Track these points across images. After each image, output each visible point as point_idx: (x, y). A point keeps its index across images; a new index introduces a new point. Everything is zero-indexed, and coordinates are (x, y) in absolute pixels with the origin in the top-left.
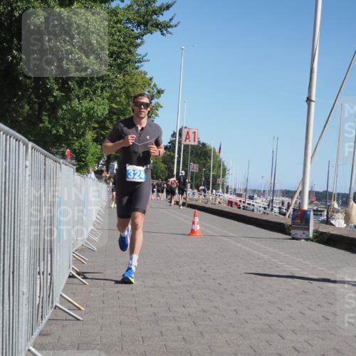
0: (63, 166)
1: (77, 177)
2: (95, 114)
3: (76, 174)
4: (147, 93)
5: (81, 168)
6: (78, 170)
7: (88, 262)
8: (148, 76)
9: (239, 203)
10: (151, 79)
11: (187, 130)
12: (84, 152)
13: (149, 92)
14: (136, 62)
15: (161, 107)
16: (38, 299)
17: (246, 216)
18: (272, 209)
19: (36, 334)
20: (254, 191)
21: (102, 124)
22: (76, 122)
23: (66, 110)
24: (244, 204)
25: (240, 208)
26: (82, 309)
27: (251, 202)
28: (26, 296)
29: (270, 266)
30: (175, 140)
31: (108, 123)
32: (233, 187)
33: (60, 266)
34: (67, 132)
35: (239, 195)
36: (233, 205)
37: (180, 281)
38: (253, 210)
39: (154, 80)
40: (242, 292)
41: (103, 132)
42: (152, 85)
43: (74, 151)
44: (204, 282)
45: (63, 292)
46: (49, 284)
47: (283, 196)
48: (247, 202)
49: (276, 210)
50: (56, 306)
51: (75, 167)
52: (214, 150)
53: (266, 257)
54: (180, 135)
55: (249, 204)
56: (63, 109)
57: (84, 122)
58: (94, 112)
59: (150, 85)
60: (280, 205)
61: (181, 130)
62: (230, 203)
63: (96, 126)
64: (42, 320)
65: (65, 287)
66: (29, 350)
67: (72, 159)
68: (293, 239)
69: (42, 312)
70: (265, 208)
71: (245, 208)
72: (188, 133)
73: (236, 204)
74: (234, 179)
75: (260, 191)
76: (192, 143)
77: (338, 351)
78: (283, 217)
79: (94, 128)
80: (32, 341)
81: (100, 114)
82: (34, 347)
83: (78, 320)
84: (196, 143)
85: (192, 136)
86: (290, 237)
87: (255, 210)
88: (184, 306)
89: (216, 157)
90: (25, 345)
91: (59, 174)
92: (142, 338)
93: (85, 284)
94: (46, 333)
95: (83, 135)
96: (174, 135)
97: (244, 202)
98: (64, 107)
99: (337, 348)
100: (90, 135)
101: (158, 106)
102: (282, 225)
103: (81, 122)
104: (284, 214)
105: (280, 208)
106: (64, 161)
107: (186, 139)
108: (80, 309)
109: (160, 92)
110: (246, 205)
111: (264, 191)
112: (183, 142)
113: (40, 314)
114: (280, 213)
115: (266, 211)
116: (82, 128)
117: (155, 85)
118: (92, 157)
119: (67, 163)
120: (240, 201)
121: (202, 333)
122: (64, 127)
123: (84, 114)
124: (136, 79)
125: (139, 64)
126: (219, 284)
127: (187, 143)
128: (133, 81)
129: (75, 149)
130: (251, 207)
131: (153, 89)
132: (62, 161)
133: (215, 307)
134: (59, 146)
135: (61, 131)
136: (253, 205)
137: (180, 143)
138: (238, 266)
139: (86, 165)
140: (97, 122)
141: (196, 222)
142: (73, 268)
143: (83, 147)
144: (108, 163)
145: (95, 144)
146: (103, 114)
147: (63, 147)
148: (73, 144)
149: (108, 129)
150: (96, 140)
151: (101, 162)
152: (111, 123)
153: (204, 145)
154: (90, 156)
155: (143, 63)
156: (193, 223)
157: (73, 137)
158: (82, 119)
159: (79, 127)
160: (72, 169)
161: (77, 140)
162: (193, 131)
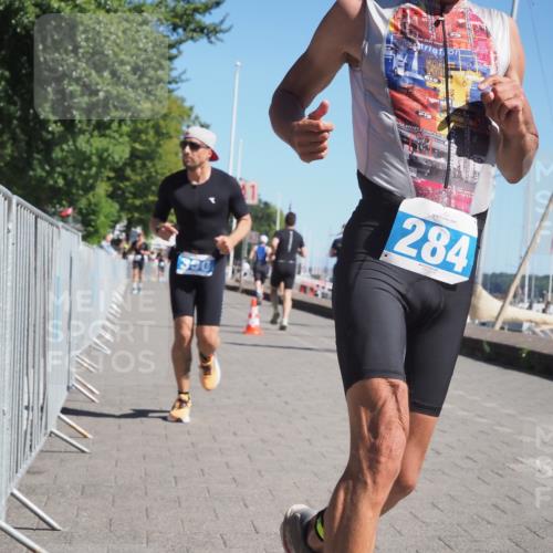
0: (63, 231)
1: (83, 248)
2: (110, 158)
3: (82, 243)
5: (91, 234)
6: (85, 238)
7: (98, 370)
8: (187, 104)
9: (315, 288)
10: (191, 109)
12: (94, 213)
14: (170, 83)
16: (25, 422)
17: (325, 308)
19: (22, 471)
21: (120, 174)
22: (82, 169)
23: (67, 152)
25: (316, 295)
26: (89, 436)
28: (8, 416)
31: (128, 172)
32: (308, 266)
34: (70, 183)
35: (317, 277)
36: (308, 291)
37: (229, 398)
40: (318, 414)
41: (121, 185)
42: (193, 116)
43: (80, 212)
44: (264, 399)
45: (62, 412)
46: (41, 401)
48: (327, 286)
50: (52, 432)
51: (80, 234)
56: (62, 150)
57: (94, 170)
58: (109, 155)
59: (189, 116)
62: (303, 288)
63: (112, 175)
64: (31, 450)
66: (12, 494)
67: (75, 221)
69: (31, 441)
71: (323, 295)
72: (244, 187)
73: (312, 289)
77: (452, 498)
79: (109, 179)
80: (16, 481)
81: (117, 158)
82: (19, 490)
83: (83, 452)
84: (256, 202)
88: (235, 434)
90: (6, 488)
91: (57, 244)
92: (175, 477)
94: (35, 470)
95: (92, 187)
97: (323, 288)
98: (65, 147)
99: (452, 493)
100: (102, 188)
103: (90, 168)
106: (66, 226)
108: (85, 437)
110: (326, 291)
113: (28, 443)
116: (91, 177)
117: (196, 118)
118: (105, 220)
119: (69, 228)
120: (318, 286)
121: (259, 472)
122: (64, 176)
123: (95, 159)
125: (174, 85)
126: (286, 403)
129: (81, 209)
132: (60, 224)
133: (279, 435)
134: (58, 203)
135: (61, 182)
139: (97, 231)
140: (113, 169)
141: (253, 315)
142: (77, 380)
143: (93, 207)
144: (128, 230)
145: (110, 201)
146: (121, 158)
147: (64, 206)
148: (77, 201)
149: (128, 179)
150: (111, 196)
151: (118, 227)
152: (133, 170)
153: (266, 204)
154: (102, 218)
155: (179, 84)
156: (250, 316)
157: (77, 190)
158: (92, 165)
159: (86, 176)
160: (77, 237)
161: (83, 196)
162: (252, 183)
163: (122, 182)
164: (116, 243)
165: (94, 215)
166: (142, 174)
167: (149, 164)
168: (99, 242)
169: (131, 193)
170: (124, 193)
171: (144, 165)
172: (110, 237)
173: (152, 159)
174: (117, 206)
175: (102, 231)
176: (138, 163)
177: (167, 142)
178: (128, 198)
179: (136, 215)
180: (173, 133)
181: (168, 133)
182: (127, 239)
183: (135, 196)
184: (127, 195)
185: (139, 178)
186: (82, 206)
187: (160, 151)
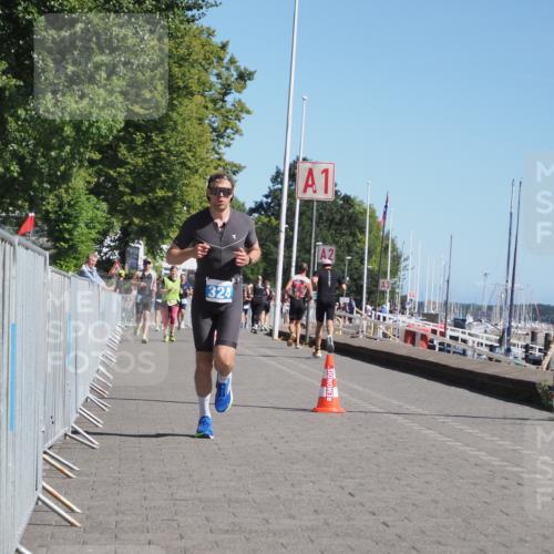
0: (20, 250)
1: (53, 276)
2: (94, 131)
3: (50, 268)
4: (213, 79)
5: (63, 254)
6: (56, 260)
7: (78, 474)
8: (217, 40)
9: (431, 336)
10: (224, 47)
11: (308, 165)
12: (68, 218)
13: (219, 76)
14: (189, 9)
15: (248, 112)
17: (445, 367)
18: (508, 350)
20: (466, 308)
21: (109, 154)
22: (49, 148)
23: (25, 120)
24: (441, 339)
25: (433, 348)
27: (458, 333)
29: (504, 482)
30: (281, 190)
31: (123, 151)
32: (417, 300)
33: (13, 482)
34: (28, 170)
35: (432, 318)
36: (418, 338)
37: (292, 517)
38: (464, 353)
39: (230, 49)
40: (439, 543)
41: (111, 172)
42: (226, 61)
43: (45, 217)
44: (349, 519)
45: (21, 543)
47: (535, 320)
48: (449, 333)
49: (518, 352)
51: (47, 253)
52: (373, 212)
53: (495, 461)
54: (293, 177)
55: (456, 339)
56: (18, 118)
57: (68, 148)
58: (91, 125)
59: (220, 59)
60: (528, 341)
61: (293, 167)
62: (410, 336)
63: (96, 156)
65: (26, 530)
67: (39, 233)
70: (492, 348)
71: (444, 348)
72: (311, 173)
73: (424, 337)
74: (419, 279)
75: (479, 308)
76: (321, 196)
78: (534, 367)
79: (92, 163)
81: (104, 131)
84: (330, 196)
85: (319, 179)
87: (469, 353)
89: (377, 227)
91: (12, 271)
93: (72, 525)
95: (66, 177)
96: (277, 177)
97: (443, 334)
98: (21, 112)
100: (81, 179)
101: (241, 109)
102: (532, 385)
103: (61, 148)
104: (537, 362)
105: (527, 347)
106: (23, 239)
107: (307, 186)
109: (244, 77)
110: (447, 340)
111: (490, 308)
112: (300, 194)
114: (527, 359)
115: (494, 355)
116: (64, 161)
117: (232, 61)
118: (86, 231)
119: (29, 244)
120: (434, 332)
122: (20, 160)
123: (68, 131)
124: (188, 47)
125: (195, 12)
126: (384, 524)
127: (309, 195)
128: (183, 51)
129: (47, 212)
130: (460, 346)
131: (228, 69)
132: (16, 239)
134: (11, 205)
135: (15, 168)
136: (464, 341)
137: (291, 195)
138: (427, 483)
139: (73, 248)
140: (99, 148)
141: (330, 381)
142: (44, 488)
143: (66, 207)
144: (123, 245)
145: (93, 198)
146: (110, 129)
147: (20, 208)
148: (43, 199)
149: (123, 163)
150: (95, 191)
151: (107, 241)
152: (130, 149)
153: (347, 199)
154: (82, 228)
155: (204, 10)
156: (324, 383)
157: (41, 182)
158: (64, 141)
159: (55, 159)
160: (41, 259)
161: (51, 191)
162: (324, 166)
163: (112, 167)
164: (104, 267)
165: (68, 222)
166: (144, 155)
167: (156, 138)
168: (78, 267)
169: (126, 185)
170: (115, 185)
171: (148, 139)
172: (95, 258)
173: (161, 131)
174: (104, 206)
175: (82, 248)
176: (138, 136)
177: (186, 102)
178: (123, 194)
179: (136, 221)
180: (194, 88)
181: (186, 87)
182: (123, 261)
183: (134, 191)
184: (121, 188)
185: (140, 161)
186: (49, 208)
187: (174, 115)
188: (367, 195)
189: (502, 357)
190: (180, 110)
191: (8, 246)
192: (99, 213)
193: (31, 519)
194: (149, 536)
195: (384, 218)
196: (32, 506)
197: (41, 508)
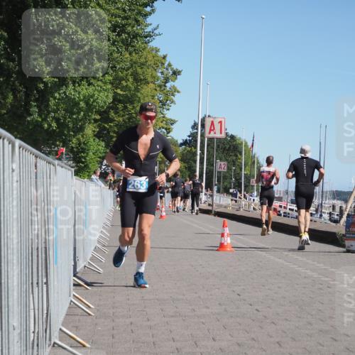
0: (59, 168)
1: (76, 181)
2: (96, 104)
3: (74, 177)
4: (159, 75)
5: (81, 170)
6: (77, 173)
8: (161, 54)
9: (279, 209)
10: (164, 57)
11: (211, 119)
13: (162, 73)
14: (146, 37)
15: (178, 92)
16: (32, 335)
17: (288, 225)
18: (321, 216)
21: (104, 116)
22: (73, 113)
23: (59, 99)
24: (285, 210)
25: (280, 215)
26: (87, 345)
28: (17, 331)
29: (321, 286)
30: (197, 133)
31: (112, 114)
33: (58, 293)
34: (61, 125)
35: (279, 199)
37: (208, 308)
39: (168, 59)
40: (287, 320)
41: (106, 125)
42: (166, 65)
43: (71, 150)
44: (238, 308)
45: (63, 325)
46: (45, 316)
47: (334, 199)
48: (289, 207)
49: (326, 216)
50: (55, 343)
51: (73, 170)
52: (246, 143)
53: (315, 275)
54: (203, 126)
56: (55, 98)
57: (82, 113)
58: (94, 101)
59: (163, 64)
60: (331, 210)
61: (203, 120)
63: (98, 117)
65: (65, 318)
67: (68, 159)
68: (348, 251)
69: (38, 351)
71: (286, 215)
72: (212, 123)
76: (218, 135)
78: (334, 224)
79: (96, 121)
81: (101, 103)
84: (223, 135)
85: (217, 126)
86: (345, 250)
88: (214, 339)
91: (54, 179)
93: (89, 315)
95: (82, 129)
96: (195, 126)
97: (285, 208)
98: (57, 95)
100: (90, 130)
101: (174, 91)
102: (333, 234)
103: (79, 113)
104: (336, 222)
105: (330, 214)
106: (60, 162)
107: (211, 130)
108: (84, 346)
109: (176, 73)
110: (288, 211)
112: (207, 135)
113: (35, 353)
114: (330, 220)
115: (314, 218)
116: (80, 121)
117: (170, 65)
118: (93, 157)
119: (63, 165)
120: (281, 206)
122: (57, 120)
123: (82, 104)
124: (146, 58)
125: (148, 39)
126: (257, 310)
127: (212, 135)
128: (142, 60)
129: (72, 147)
131: (167, 69)
132: (56, 162)
134: (53, 144)
135: (54, 125)
137: (202, 135)
138: (279, 287)
139: (86, 166)
140: (99, 113)
141: (226, 234)
142: (74, 295)
143: (82, 145)
145: (97, 140)
146: (105, 103)
147: (58, 146)
148: (70, 141)
149: (112, 121)
150: (98, 135)
151: (105, 162)
152: (116, 113)
153: (232, 137)
154: (91, 156)
156: (223, 235)
157: (69, 132)
158: (80, 110)
159: (76, 119)
160: (70, 172)
161: (74, 136)
162: (219, 120)
163: (107, 123)
164: (103, 176)
165: (84, 152)
166: (123, 116)
167: (130, 107)
169: (114, 132)
170: (109, 132)
171: (125, 107)
173: (132, 103)
174: (103, 144)
176: (120, 106)
177: (145, 87)
178: (112, 137)
180: (149, 79)
181: (145, 79)
184: (112, 134)
185: (121, 119)
186: (73, 145)
187: (139, 95)
188: (243, 135)
189: (317, 219)
190: (142, 92)
191: (52, 166)
192: (100, 148)
193: (67, 312)
194: (131, 320)
195: (253, 146)
196: (68, 305)
197: (72, 306)
